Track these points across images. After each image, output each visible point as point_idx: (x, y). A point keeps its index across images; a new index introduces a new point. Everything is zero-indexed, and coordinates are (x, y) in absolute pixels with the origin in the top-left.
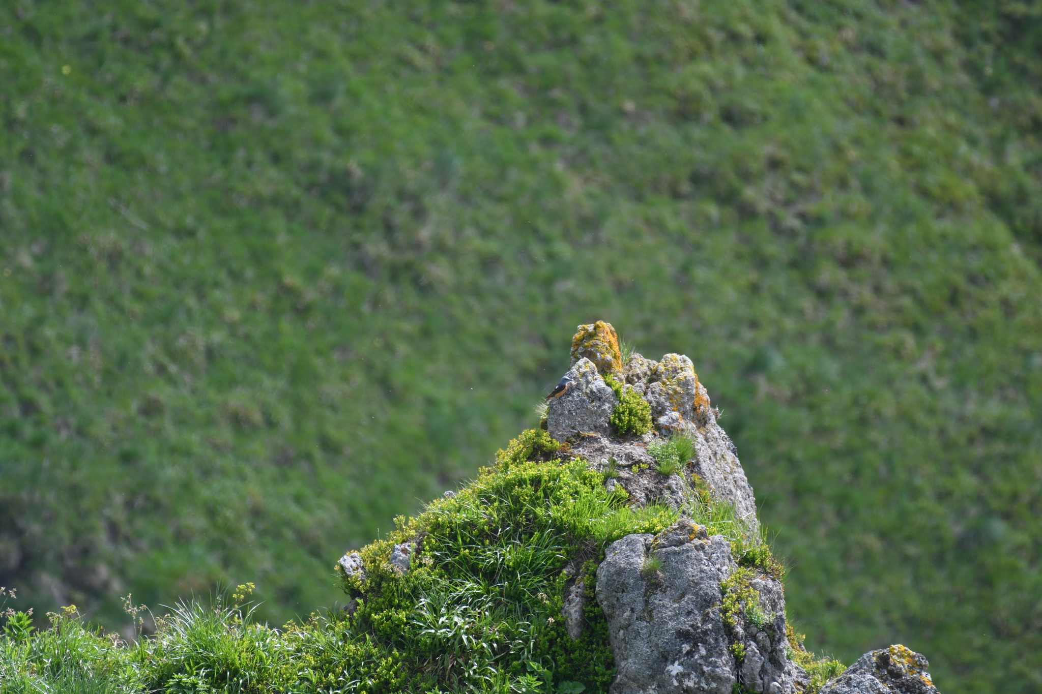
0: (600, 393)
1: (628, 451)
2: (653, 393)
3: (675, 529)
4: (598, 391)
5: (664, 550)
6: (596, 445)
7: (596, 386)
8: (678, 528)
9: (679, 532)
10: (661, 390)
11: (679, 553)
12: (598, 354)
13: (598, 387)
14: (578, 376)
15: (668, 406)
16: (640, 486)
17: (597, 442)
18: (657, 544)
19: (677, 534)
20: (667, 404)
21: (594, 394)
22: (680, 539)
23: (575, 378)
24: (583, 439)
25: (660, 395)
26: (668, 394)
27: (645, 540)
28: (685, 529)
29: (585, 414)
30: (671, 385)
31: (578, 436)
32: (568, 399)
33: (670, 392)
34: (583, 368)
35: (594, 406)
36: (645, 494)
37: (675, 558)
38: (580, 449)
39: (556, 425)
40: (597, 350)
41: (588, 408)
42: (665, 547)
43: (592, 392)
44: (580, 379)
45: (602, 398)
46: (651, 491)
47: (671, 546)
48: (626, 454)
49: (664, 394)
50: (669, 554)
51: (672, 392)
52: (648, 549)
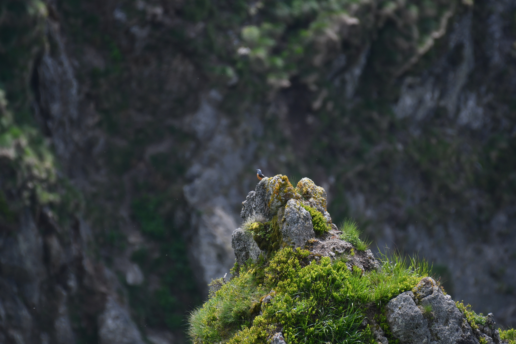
0: (307, 216)
1: (340, 244)
2: (314, 205)
3: (424, 285)
4: (306, 215)
5: (426, 298)
6: (319, 245)
7: (304, 213)
8: (426, 284)
9: (427, 286)
10: (316, 202)
11: (435, 298)
12: (294, 194)
13: (306, 213)
14: (298, 211)
15: (323, 210)
16: (358, 262)
17: (318, 244)
18: (419, 296)
19: (428, 288)
20: (323, 209)
21: (305, 217)
22: (430, 290)
23: (297, 212)
24: (312, 244)
25: (317, 205)
26: (320, 203)
27: (410, 295)
28: (429, 283)
29: (305, 230)
30: (318, 198)
31: (308, 243)
32: (299, 225)
33: (321, 202)
34: (297, 205)
35: (307, 224)
36: (363, 265)
37: (434, 301)
38: (314, 250)
39: (299, 242)
40: (292, 192)
41: (306, 226)
42: (424, 297)
43: (304, 216)
44: (299, 212)
45: (309, 218)
46: (364, 263)
47: (427, 295)
48: (341, 246)
49: (319, 204)
50: (430, 300)
51: (322, 202)
52: (414, 300)
